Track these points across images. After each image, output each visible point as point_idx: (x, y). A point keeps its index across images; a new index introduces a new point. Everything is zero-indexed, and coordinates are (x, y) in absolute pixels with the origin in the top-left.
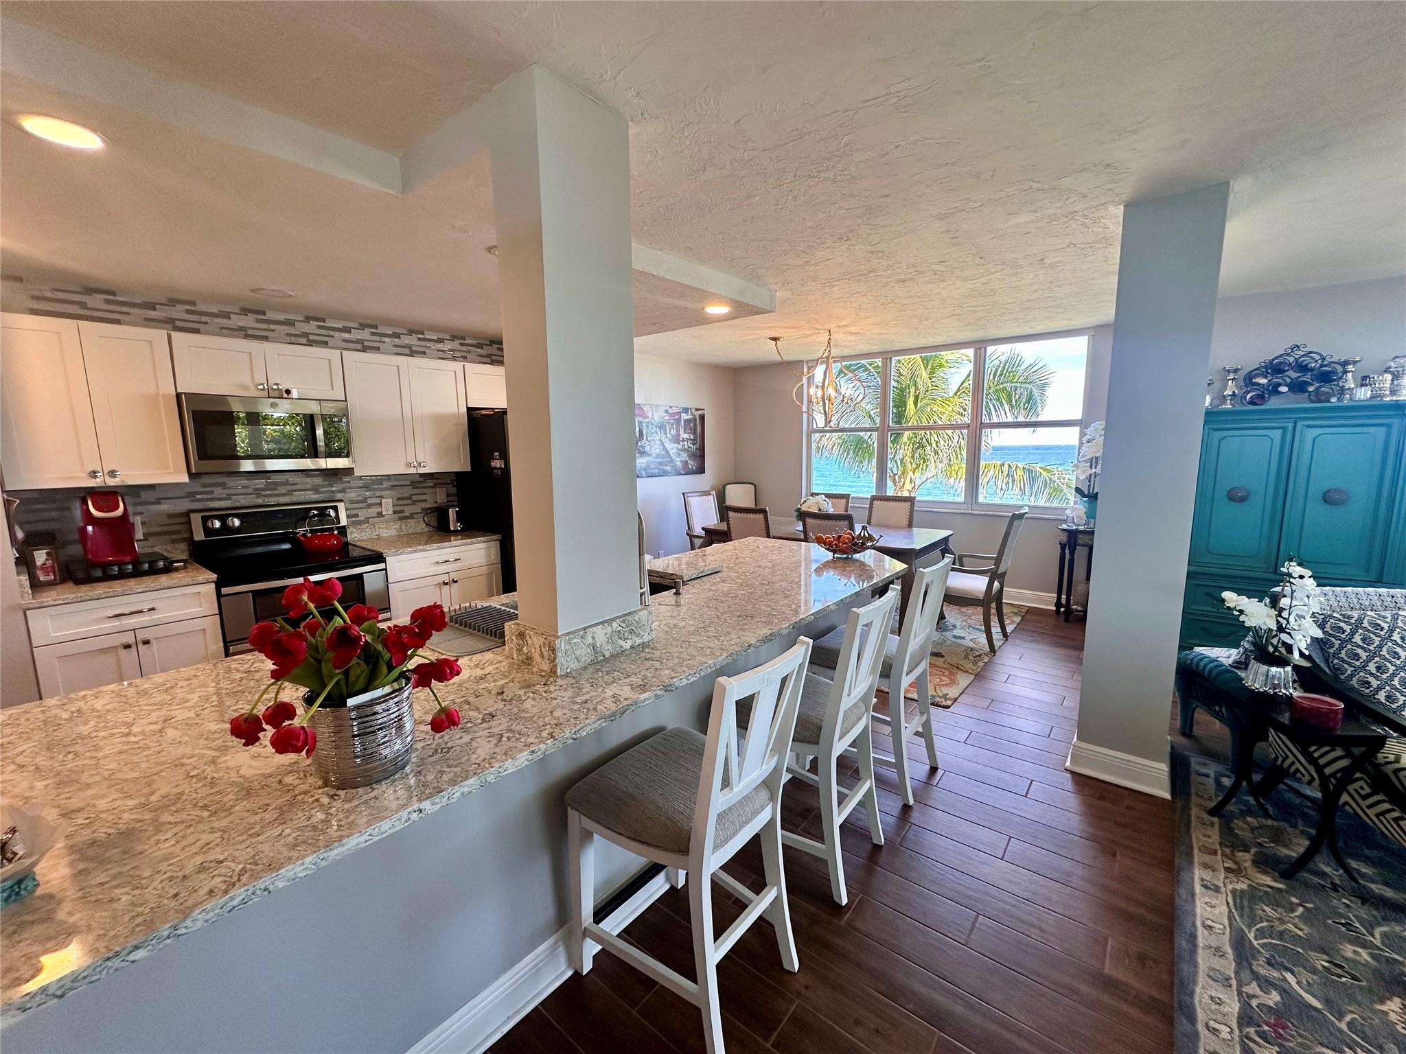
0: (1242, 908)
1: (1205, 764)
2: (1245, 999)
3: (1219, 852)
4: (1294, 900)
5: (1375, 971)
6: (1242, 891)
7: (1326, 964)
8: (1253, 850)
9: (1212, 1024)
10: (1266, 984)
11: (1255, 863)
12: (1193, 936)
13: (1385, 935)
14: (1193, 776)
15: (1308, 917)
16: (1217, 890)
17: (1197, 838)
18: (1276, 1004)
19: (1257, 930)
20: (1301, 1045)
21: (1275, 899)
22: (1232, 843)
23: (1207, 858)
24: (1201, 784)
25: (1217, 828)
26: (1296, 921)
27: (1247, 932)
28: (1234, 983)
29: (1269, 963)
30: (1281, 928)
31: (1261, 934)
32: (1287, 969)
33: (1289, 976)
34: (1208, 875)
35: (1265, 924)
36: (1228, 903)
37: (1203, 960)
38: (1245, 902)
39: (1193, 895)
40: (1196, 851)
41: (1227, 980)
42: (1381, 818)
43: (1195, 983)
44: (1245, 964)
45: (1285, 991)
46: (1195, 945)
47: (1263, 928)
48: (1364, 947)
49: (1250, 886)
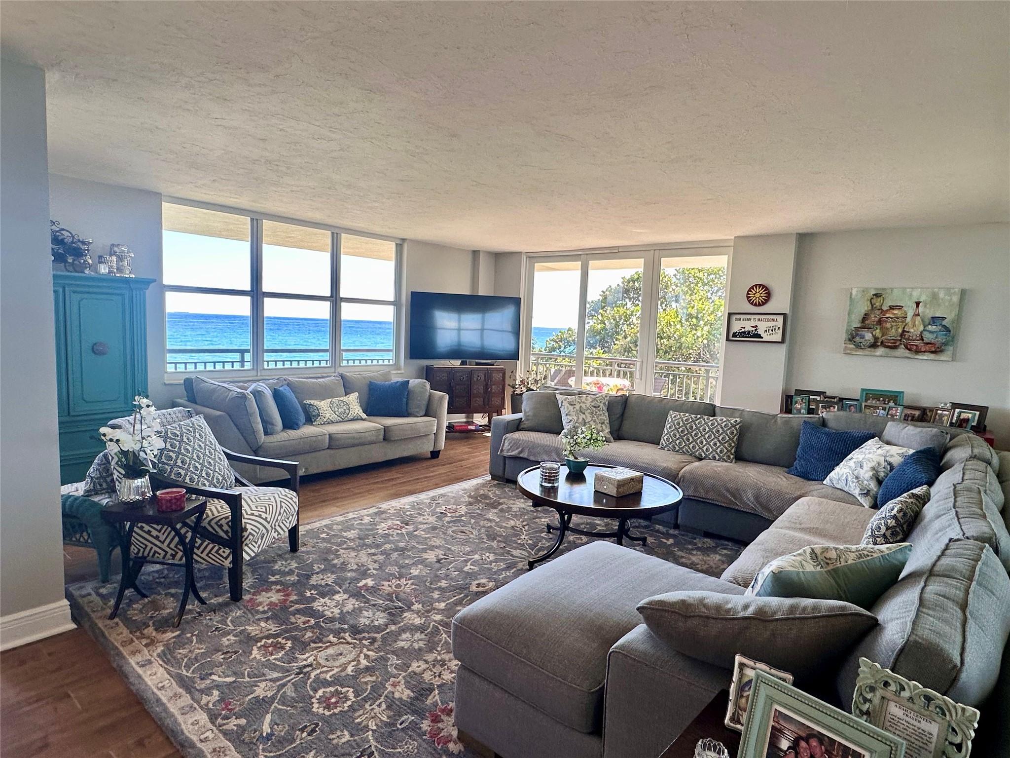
0: (169, 660)
1: (82, 588)
2: (205, 708)
3: (135, 639)
4: (189, 635)
5: (240, 642)
6: (163, 651)
7: (222, 656)
8: (151, 623)
9: (202, 737)
10: (207, 691)
11: (156, 630)
12: (158, 700)
13: (232, 621)
14: (80, 600)
15: (200, 641)
16: (150, 662)
17: (116, 640)
18: (219, 696)
19: (185, 666)
20: (240, 705)
21: (180, 642)
22: (136, 627)
23: (131, 648)
24: (90, 602)
25: (121, 624)
26: (197, 645)
27: (180, 671)
28: (195, 705)
29: (202, 679)
30: (194, 656)
31: (188, 667)
32: (211, 674)
33: (214, 677)
34: (139, 658)
35: (186, 660)
36: (161, 665)
37: (173, 708)
38: (168, 657)
39: (140, 677)
40: (121, 649)
41: (191, 707)
42: (210, 555)
43: (180, 725)
44: (192, 690)
45: (218, 687)
46: (163, 704)
47: (186, 663)
48: (229, 634)
49: (163, 645)
